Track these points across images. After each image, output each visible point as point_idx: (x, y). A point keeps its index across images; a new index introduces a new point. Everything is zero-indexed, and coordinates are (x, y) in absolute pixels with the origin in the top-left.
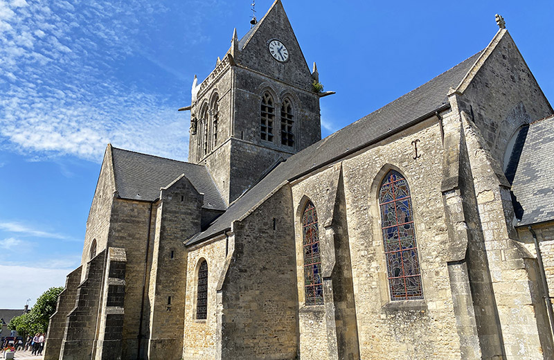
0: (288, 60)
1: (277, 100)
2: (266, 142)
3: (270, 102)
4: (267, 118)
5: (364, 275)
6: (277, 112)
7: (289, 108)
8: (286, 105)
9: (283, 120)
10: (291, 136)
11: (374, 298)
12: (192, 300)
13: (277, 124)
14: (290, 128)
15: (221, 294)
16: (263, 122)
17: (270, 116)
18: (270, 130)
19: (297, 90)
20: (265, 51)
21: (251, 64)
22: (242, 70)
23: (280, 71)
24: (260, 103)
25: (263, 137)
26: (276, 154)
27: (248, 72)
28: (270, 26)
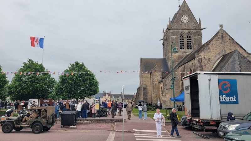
0: (189, 21)
1: (185, 36)
2: (182, 50)
3: (183, 37)
6: (185, 40)
7: (190, 37)
8: (189, 36)
9: (188, 41)
10: (191, 46)
13: (185, 44)
14: (190, 43)
16: (181, 44)
17: (183, 42)
18: (183, 46)
19: (192, 30)
20: (180, 21)
21: (175, 27)
22: (172, 30)
23: (185, 26)
24: (179, 38)
25: (181, 48)
26: (185, 53)
27: (174, 30)
28: (181, 12)
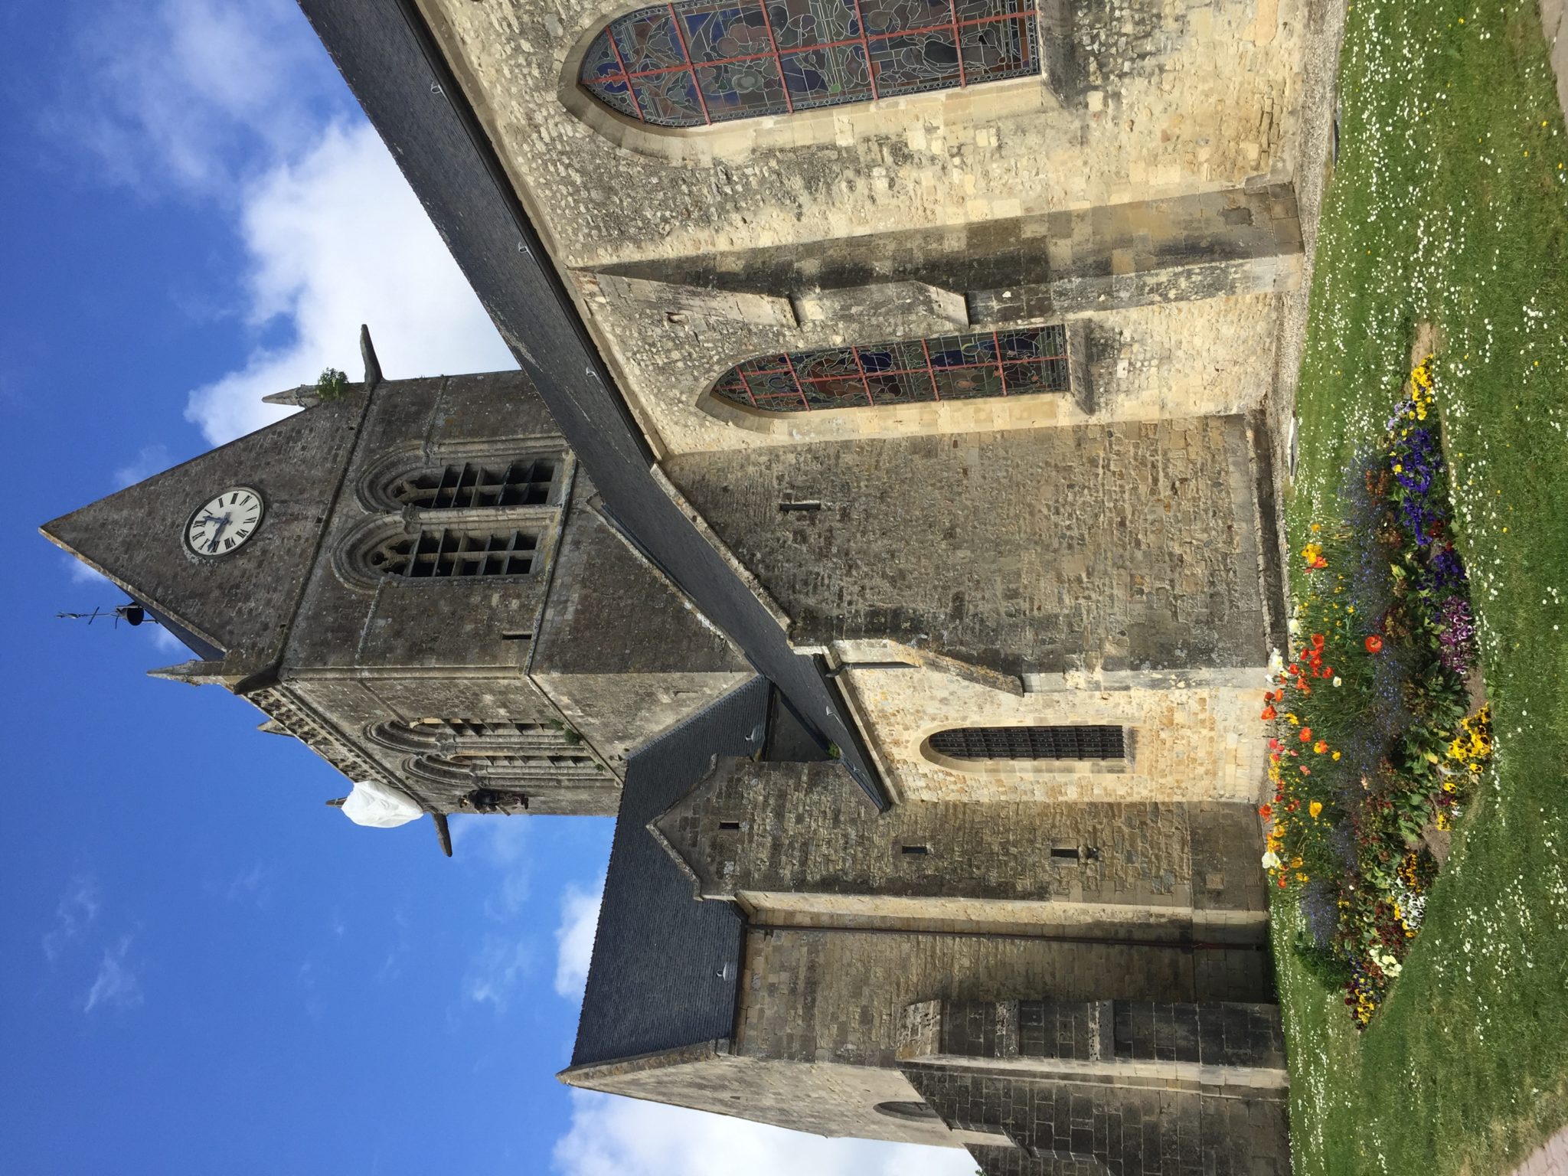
0: (259, 488)
1: (394, 523)
2: (539, 555)
3: (403, 548)
4: (456, 556)
5: (956, 175)
7: (423, 482)
8: (412, 492)
9: (462, 501)
10: (517, 474)
11: (1033, 139)
12: (1061, 778)
13: (477, 520)
14: (490, 478)
15: (1035, 679)
16: (470, 568)
17: (451, 544)
18: (498, 544)
19: (358, 455)
20: (225, 568)
21: (270, 615)
22: (294, 644)
23: (295, 518)
24: (406, 581)
25: (520, 567)
26: (576, 522)
27: (301, 623)
28: (140, 556)
